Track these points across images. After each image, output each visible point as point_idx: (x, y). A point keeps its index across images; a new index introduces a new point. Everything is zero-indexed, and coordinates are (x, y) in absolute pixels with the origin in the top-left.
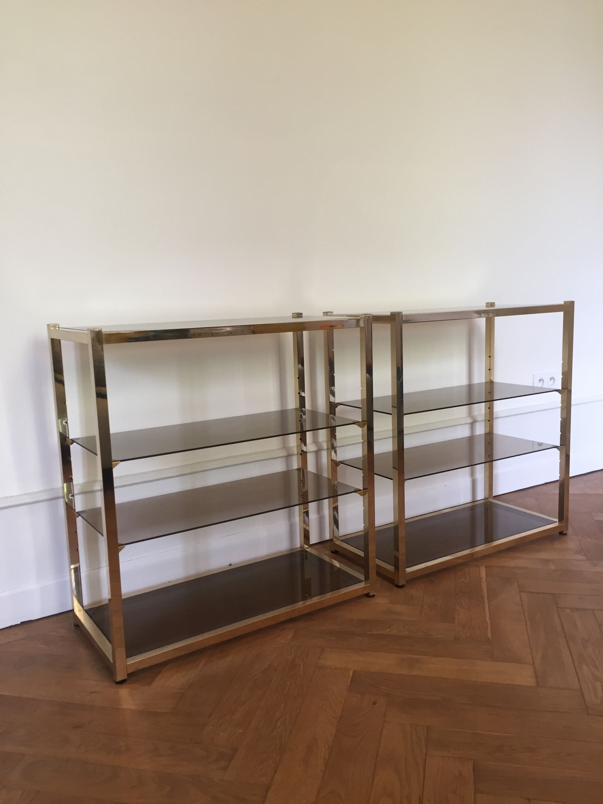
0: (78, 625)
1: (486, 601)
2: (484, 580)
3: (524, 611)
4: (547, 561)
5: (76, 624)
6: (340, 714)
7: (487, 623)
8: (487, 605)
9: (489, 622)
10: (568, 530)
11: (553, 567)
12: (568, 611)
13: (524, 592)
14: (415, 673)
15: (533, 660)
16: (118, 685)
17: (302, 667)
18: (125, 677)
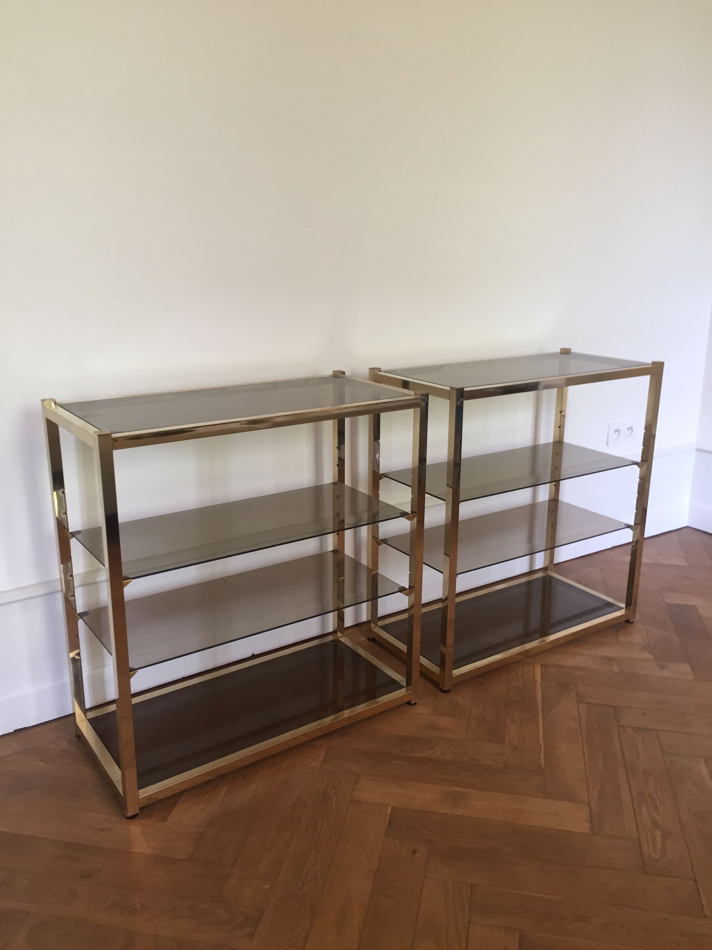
0: (80, 736)
1: (540, 715)
2: (538, 684)
3: (581, 729)
4: (609, 660)
5: (77, 735)
6: (376, 867)
7: (540, 745)
8: (541, 720)
9: (542, 744)
10: (634, 617)
11: (615, 669)
12: (630, 730)
13: (582, 702)
14: (459, 812)
15: (589, 798)
16: (128, 820)
17: (335, 800)
18: (137, 811)
